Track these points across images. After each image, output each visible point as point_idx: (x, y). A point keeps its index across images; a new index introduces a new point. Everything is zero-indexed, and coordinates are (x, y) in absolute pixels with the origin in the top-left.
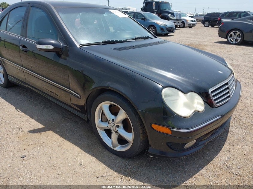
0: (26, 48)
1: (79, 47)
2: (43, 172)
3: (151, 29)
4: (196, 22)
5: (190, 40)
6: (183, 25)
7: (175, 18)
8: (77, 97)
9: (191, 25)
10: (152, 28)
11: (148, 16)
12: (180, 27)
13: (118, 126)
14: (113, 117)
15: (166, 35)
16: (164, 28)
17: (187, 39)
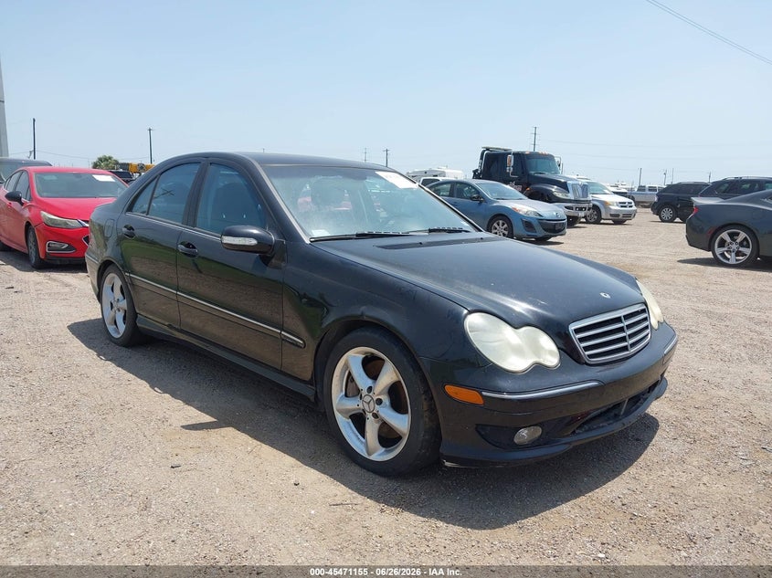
0: (194, 247)
1: (308, 242)
2: (217, 492)
3: (498, 225)
4: (634, 208)
5: (608, 254)
6: (596, 215)
7: (571, 196)
8: (296, 344)
9: (618, 215)
10: (501, 222)
11: (492, 192)
12: (587, 222)
13: (379, 402)
14: (369, 382)
15: (541, 241)
16: (535, 223)
17: (601, 251)
